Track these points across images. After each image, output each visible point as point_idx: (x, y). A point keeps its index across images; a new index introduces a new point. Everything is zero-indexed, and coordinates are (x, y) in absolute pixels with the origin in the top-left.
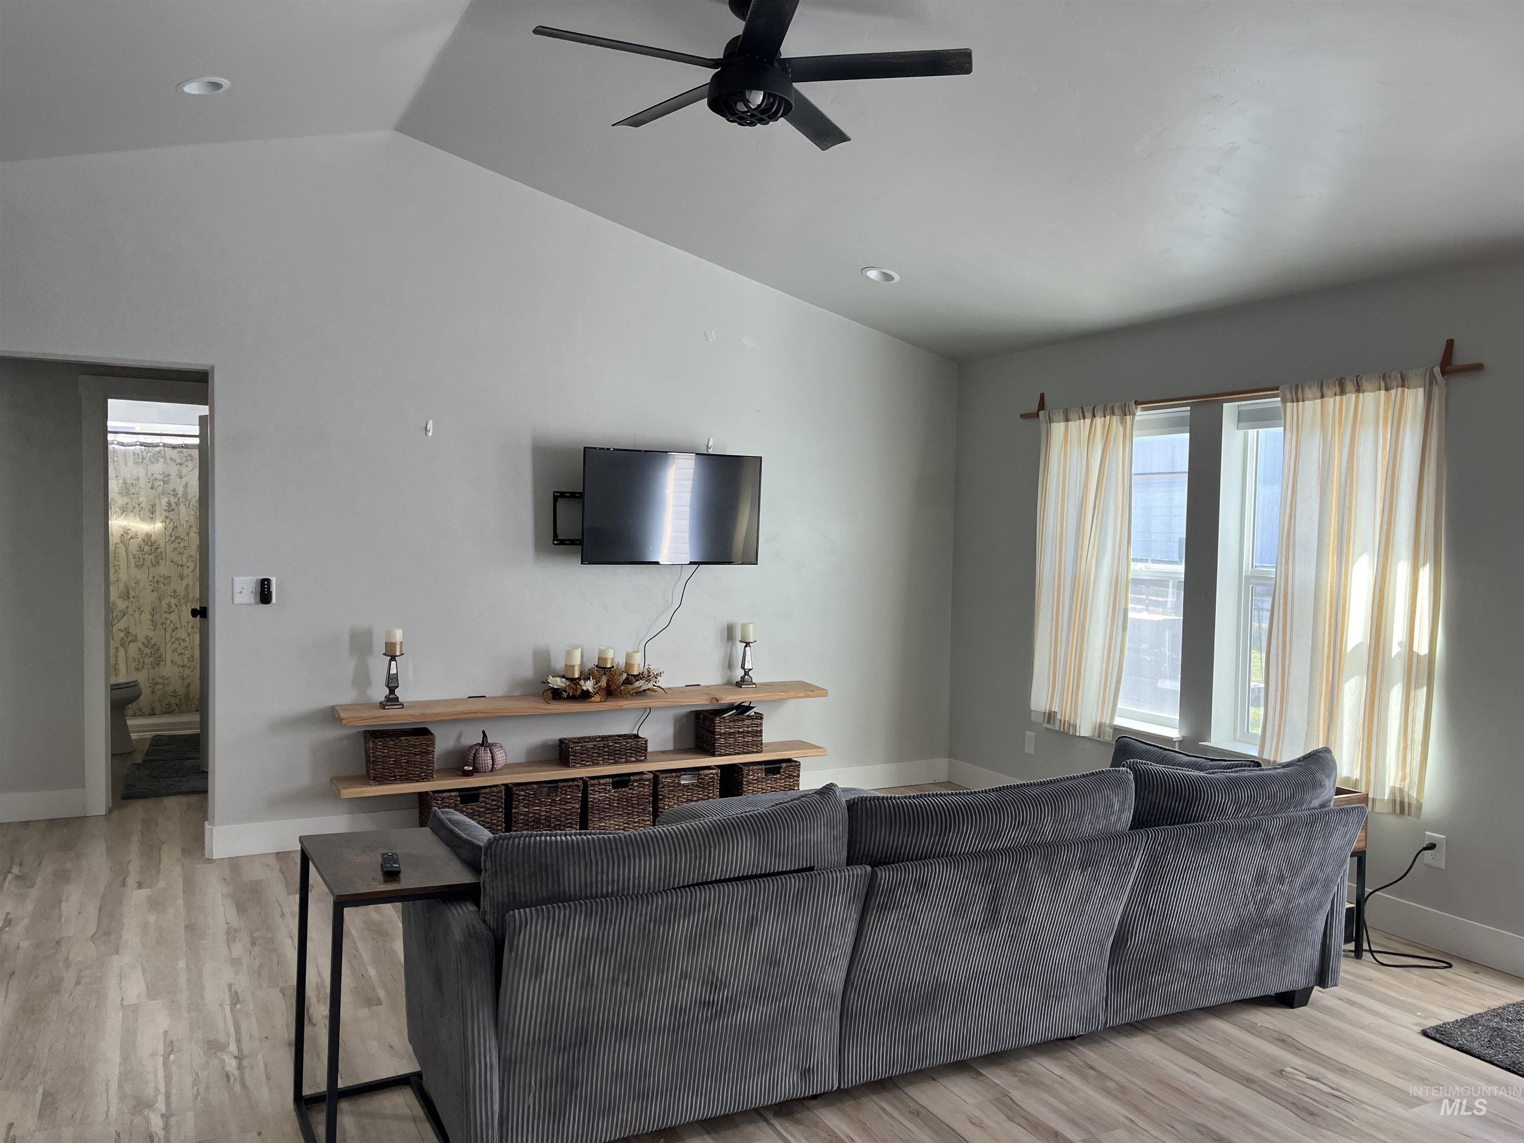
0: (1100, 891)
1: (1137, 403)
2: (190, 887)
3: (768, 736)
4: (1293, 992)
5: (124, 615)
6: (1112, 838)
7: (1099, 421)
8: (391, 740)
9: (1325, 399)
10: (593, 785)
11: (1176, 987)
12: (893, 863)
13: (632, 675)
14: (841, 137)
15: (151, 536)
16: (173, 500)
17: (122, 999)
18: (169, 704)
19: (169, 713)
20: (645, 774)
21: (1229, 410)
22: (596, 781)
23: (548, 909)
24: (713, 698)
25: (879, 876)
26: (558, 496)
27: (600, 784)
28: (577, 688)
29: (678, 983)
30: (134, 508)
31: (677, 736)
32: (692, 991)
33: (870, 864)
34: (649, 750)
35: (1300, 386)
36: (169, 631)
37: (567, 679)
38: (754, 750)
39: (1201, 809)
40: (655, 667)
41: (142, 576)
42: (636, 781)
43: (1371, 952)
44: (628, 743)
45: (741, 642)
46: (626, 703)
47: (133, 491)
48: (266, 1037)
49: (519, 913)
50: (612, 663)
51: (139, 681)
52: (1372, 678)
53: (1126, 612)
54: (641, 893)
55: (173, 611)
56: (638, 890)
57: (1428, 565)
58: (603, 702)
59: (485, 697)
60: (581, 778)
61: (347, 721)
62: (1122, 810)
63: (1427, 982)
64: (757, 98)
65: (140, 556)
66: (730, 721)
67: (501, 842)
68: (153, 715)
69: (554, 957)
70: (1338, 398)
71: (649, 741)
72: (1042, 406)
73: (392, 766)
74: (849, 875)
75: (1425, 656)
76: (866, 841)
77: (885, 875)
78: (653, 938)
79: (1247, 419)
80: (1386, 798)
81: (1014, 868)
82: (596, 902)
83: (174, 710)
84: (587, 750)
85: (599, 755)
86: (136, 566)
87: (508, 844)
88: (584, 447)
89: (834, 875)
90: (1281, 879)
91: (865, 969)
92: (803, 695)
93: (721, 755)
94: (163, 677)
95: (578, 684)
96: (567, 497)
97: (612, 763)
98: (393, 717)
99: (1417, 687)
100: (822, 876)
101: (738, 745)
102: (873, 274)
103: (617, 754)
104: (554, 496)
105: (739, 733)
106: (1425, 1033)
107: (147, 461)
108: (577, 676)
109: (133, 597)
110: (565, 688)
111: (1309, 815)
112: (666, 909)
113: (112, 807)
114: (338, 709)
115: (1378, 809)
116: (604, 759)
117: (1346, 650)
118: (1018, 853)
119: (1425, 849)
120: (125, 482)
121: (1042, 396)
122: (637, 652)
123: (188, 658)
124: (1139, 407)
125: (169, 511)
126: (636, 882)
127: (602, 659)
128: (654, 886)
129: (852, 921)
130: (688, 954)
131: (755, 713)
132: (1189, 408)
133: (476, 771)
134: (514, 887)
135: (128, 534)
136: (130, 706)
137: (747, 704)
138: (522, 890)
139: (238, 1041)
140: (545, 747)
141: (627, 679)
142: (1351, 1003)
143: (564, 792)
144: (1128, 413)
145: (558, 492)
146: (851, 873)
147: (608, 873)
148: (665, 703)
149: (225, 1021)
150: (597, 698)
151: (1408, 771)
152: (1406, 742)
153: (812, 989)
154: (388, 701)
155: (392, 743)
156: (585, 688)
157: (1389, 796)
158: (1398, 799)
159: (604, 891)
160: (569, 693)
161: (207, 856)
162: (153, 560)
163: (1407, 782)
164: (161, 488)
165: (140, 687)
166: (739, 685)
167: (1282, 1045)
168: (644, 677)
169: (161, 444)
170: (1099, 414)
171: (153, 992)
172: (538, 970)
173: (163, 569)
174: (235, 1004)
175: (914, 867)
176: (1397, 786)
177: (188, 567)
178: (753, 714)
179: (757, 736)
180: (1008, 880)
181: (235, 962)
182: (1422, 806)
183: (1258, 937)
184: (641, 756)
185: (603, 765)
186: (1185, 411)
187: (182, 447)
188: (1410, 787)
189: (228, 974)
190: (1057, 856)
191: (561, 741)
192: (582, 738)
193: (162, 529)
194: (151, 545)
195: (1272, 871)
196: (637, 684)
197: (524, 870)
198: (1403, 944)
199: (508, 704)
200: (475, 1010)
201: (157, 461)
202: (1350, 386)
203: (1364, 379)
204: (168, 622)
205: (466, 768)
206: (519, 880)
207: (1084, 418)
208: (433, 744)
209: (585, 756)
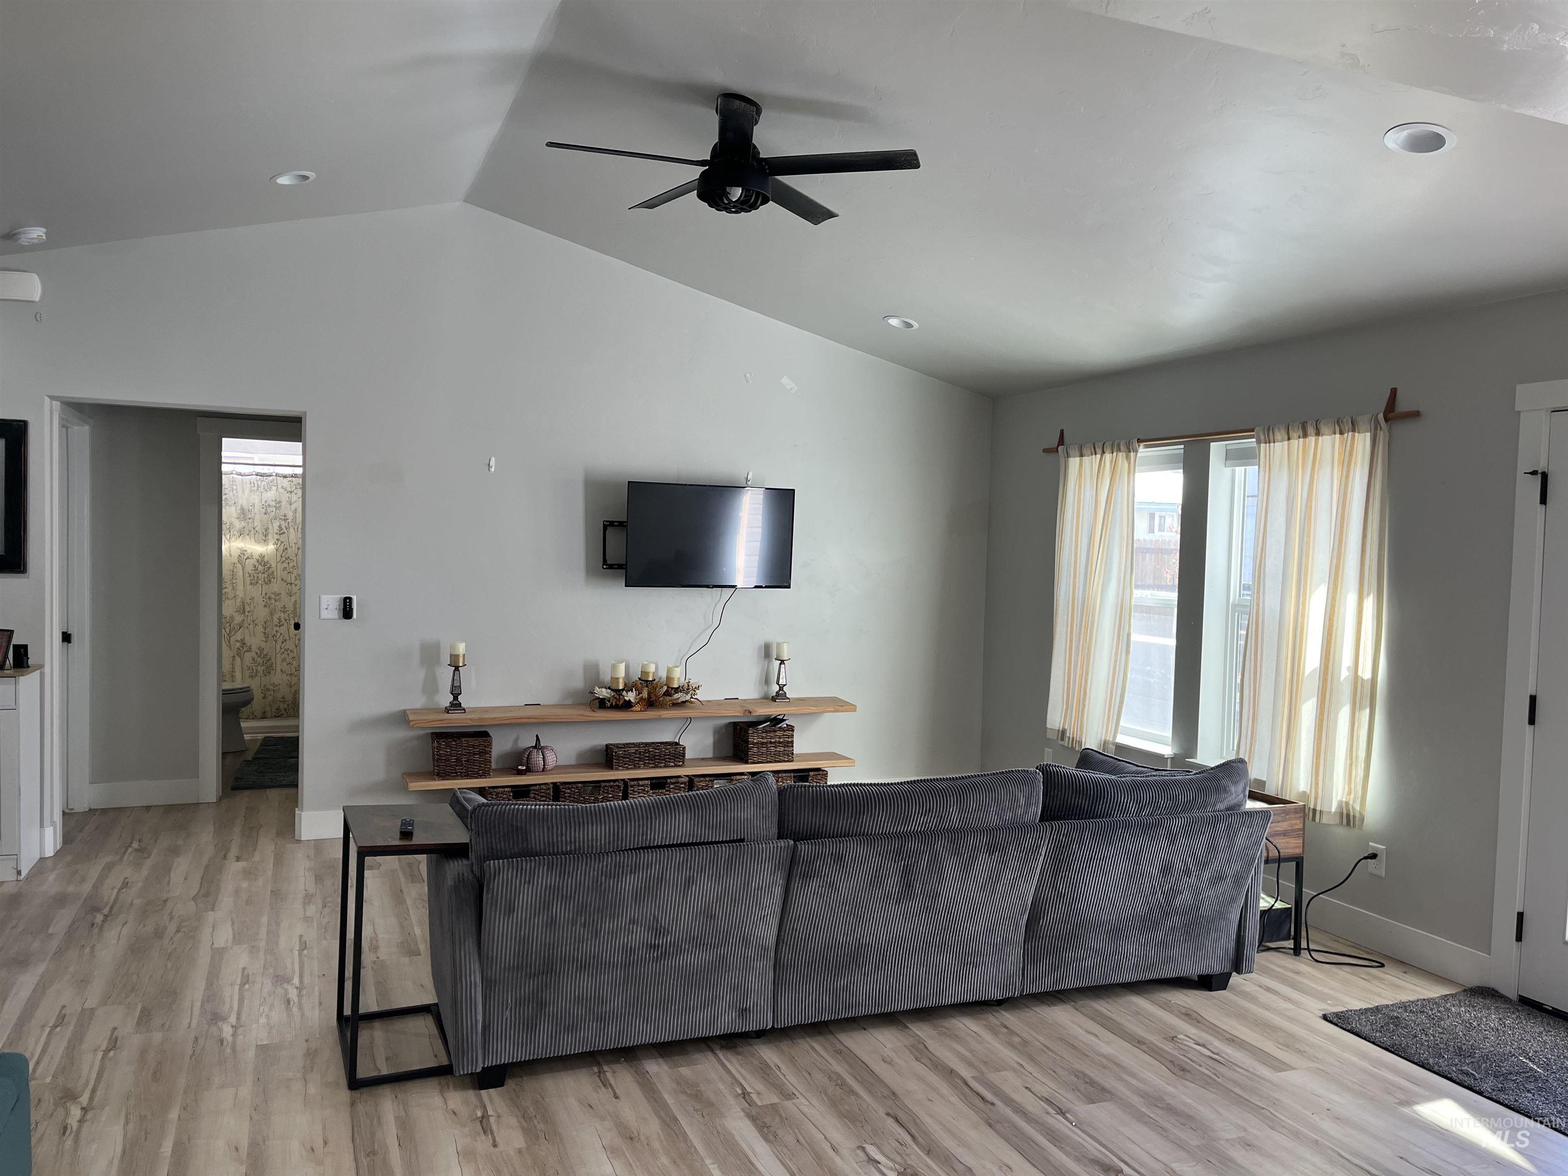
0: (1008, 875)
1: (1139, 441)
2: (279, 860)
3: (799, 747)
4: (1212, 976)
5: (240, 628)
6: (1020, 828)
7: (1108, 456)
8: (454, 741)
9: (1291, 441)
10: (632, 786)
11: (1089, 963)
12: (814, 839)
13: (672, 688)
14: (830, 215)
15: (264, 557)
16: (284, 525)
17: (213, 944)
18: (278, 709)
19: (278, 717)
20: (682, 777)
21: (1217, 449)
22: (636, 783)
23: (517, 861)
24: (746, 711)
25: (799, 849)
26: (608, 525)
27: (639, 785)
28: (620, 698)
29: (627, 927)
30: (250, 532)
31: (717, 744)
32: (639, 936)
33: (793, 840)
34: (687, 756)
35: (1271, 428)
36: (279, 642)
37: (613, 690)
38: (786, 759)
39: (1106, 807)
40: (694, 682)
41: (256, 592)
42: (673, 783)
43: (1308, 949)
44: (667, 749)
45: (776, 659)
46: (665, 713)
47: (250, 516)
48: (324, 975)
49: (494, 863)
50: (653, 676)
51: (252, 687)
52: (1322, 700)
53: (1129, 635)
54: (594, 852)
55: (282, 625)
56: (592, 851)
57: (1372, 595)
58: (643, 711)
59: (539, 704)
60: (623, 780)
61: (414, 723)
62: (1028, 805)
63: (1353, 978)
64: (736, 193)
65: (255, 575)
66: (763, 732)
67: (483, 808)
68: (264, 718)
69: (523, 899)
70: (1301, 440)
71: (687, 749)
72: (1061, 441)
73: (454, 764)
74: (774, 847)
75: (1368, 680)
76: (792, 820)
77: (804, 848)
78: (605, 888)
79: (1233, 457)
80: (1333, 810)
81: (924, 848)
82: (557, 858)
83: (282, 715)
84: (630, 754)
85: (640, 759)
86: (251, 584)
87: (488, 810)
88: (629, 482)
89: (761, 846)
90: (1187, 872)
91: (793, 928)
92: (832, 710)
93: (754, 763)
94: (274, 685)
95: (621, 695)
96: (616, 526)
97: (652, 767)
98: (456, 720)
99: (1361, 709)
100: (750, 846)
101: (770, 754)
102: (894, 322)
103: (657, 759)
104: (604, 525)
105: (771, 743)
106: (1325, 1018)
107: (261, 489)
108: (621, 687)
109: (249, 612)
110: (610, 698)
111: (1212, 817)
112: (615, 866)
113: (221, 796)
114: (408, 712)
115: (1324, 821)
116: (645, 763)
117: (1303, 673)
118: (925, 836)
119: (1365, 858)
120: (243, 509)
121: (1062, 432)
122: (677, 667)
123: (296, 668)
124: (1142, 445)
125: (280, 534)
126: (590, 844)
127: (644, 673)
128: (605, 847)
129: (779, 886)
130: (635, 905)
131: (787, 725)
132: (1182, 446)
133: (529, 771)
134: (492, 844)
135: (244, 555)
136: (243, 709)
137: (780, 717)
138: (499, 846)
139: (301, 977)
140: (594, 751)
141: (667, 691)
142: (1268, 989)
143: (606, 791)
144: (1132, 451)
145: (607, 521)
146: (775, 846)
147: (566, 835)
148: (702, 714)
149: (293, 964)
150: (638, 708)
151: (1353, 786)
152: (1351, 759)
153: (746, 942)
154: (451, 707)
155: (453, 743)
156: (627, 699)
157: (1337, 808)
158: (1345, 812)
159: (564, 850)
160: (612, 703)
161: (296, 838)
162: (266, 579)
163: (1352, 796)
164: (274, 513)
165: (253, 694)
166: (774, 699)
167: (1186, 1018)
168: (684, 690)
169: (274, 474)
170: (1108, 451)
171: (238, 939)
172: (510, 910)
173: (276, 586)
174: (303, 950)
175: (831, 844)
176: (1344, 800)
177: (296, 585)
178: (785, 726)
179: (788, 746)
180: (918, 859)
181: (307, 919)
182: (1364, 819)
183: (1169, 924)
184: (680, 762)
185: (643, 768)
186: (1178, 449)
187: (292, 477)
188: (1354, 801)
189: (300, 928)
190: (964, 841)
191: (607, 746)
192: (626, 744)
193: (273, 551)
194: (265, 565)
195: (1178, 865)
196: (676, 696)
197: (499, 831)
198: (1349, 946)
199: (559, 712)
200: (462, 940)
201: (270, 489)
202: (1311, 430)
203: (1322, 423)
204: (279, 634)
205: (520, 767)
206: (495, 839)
207: (1096, 454)
208: (490, 744)
209: (628, 760)
